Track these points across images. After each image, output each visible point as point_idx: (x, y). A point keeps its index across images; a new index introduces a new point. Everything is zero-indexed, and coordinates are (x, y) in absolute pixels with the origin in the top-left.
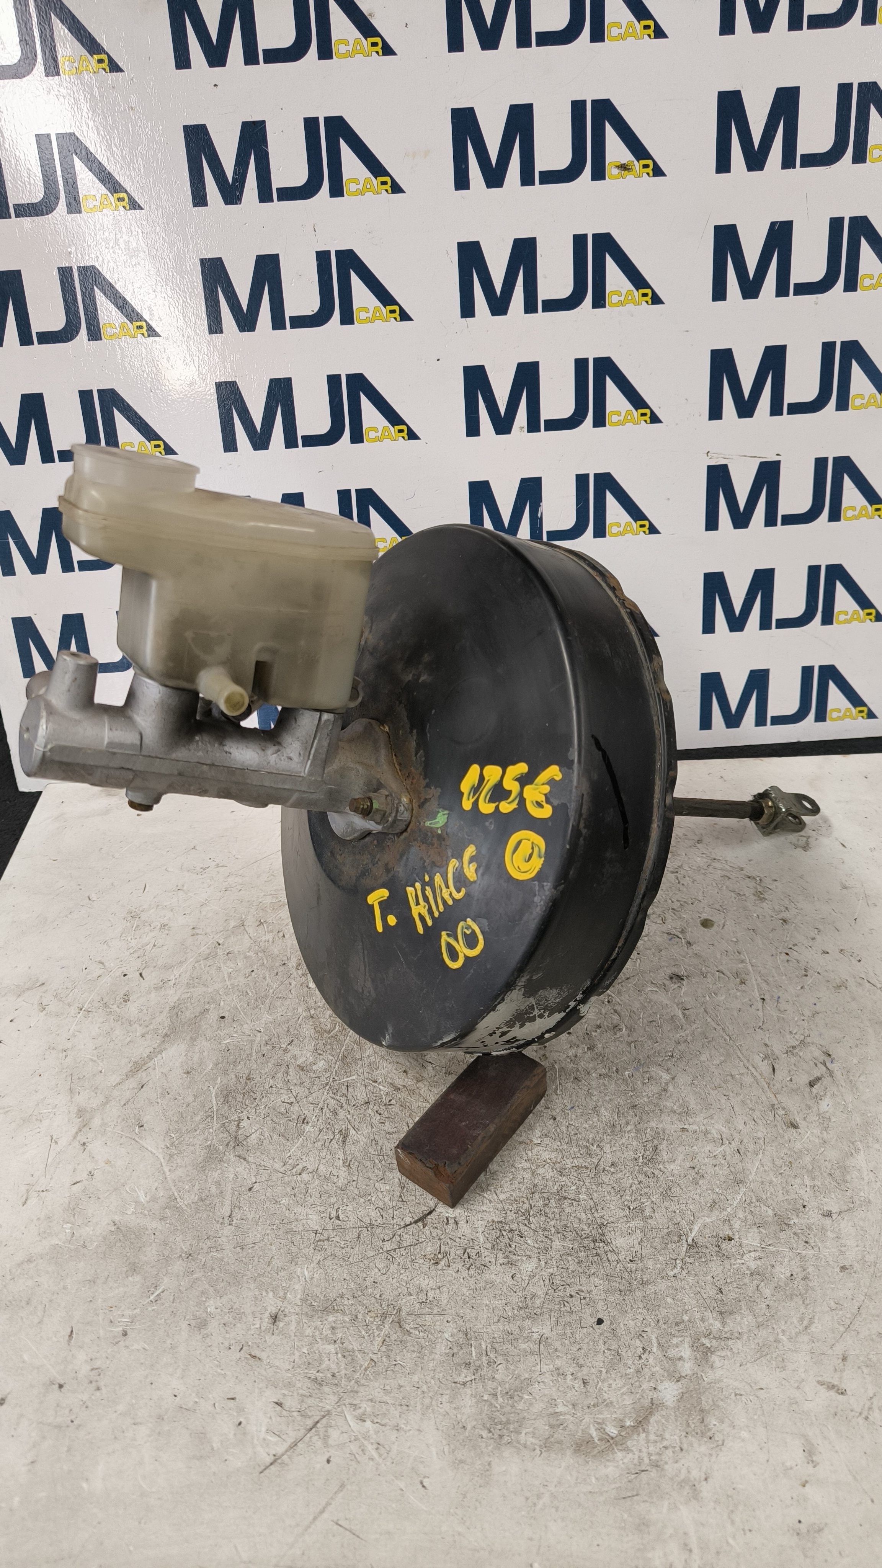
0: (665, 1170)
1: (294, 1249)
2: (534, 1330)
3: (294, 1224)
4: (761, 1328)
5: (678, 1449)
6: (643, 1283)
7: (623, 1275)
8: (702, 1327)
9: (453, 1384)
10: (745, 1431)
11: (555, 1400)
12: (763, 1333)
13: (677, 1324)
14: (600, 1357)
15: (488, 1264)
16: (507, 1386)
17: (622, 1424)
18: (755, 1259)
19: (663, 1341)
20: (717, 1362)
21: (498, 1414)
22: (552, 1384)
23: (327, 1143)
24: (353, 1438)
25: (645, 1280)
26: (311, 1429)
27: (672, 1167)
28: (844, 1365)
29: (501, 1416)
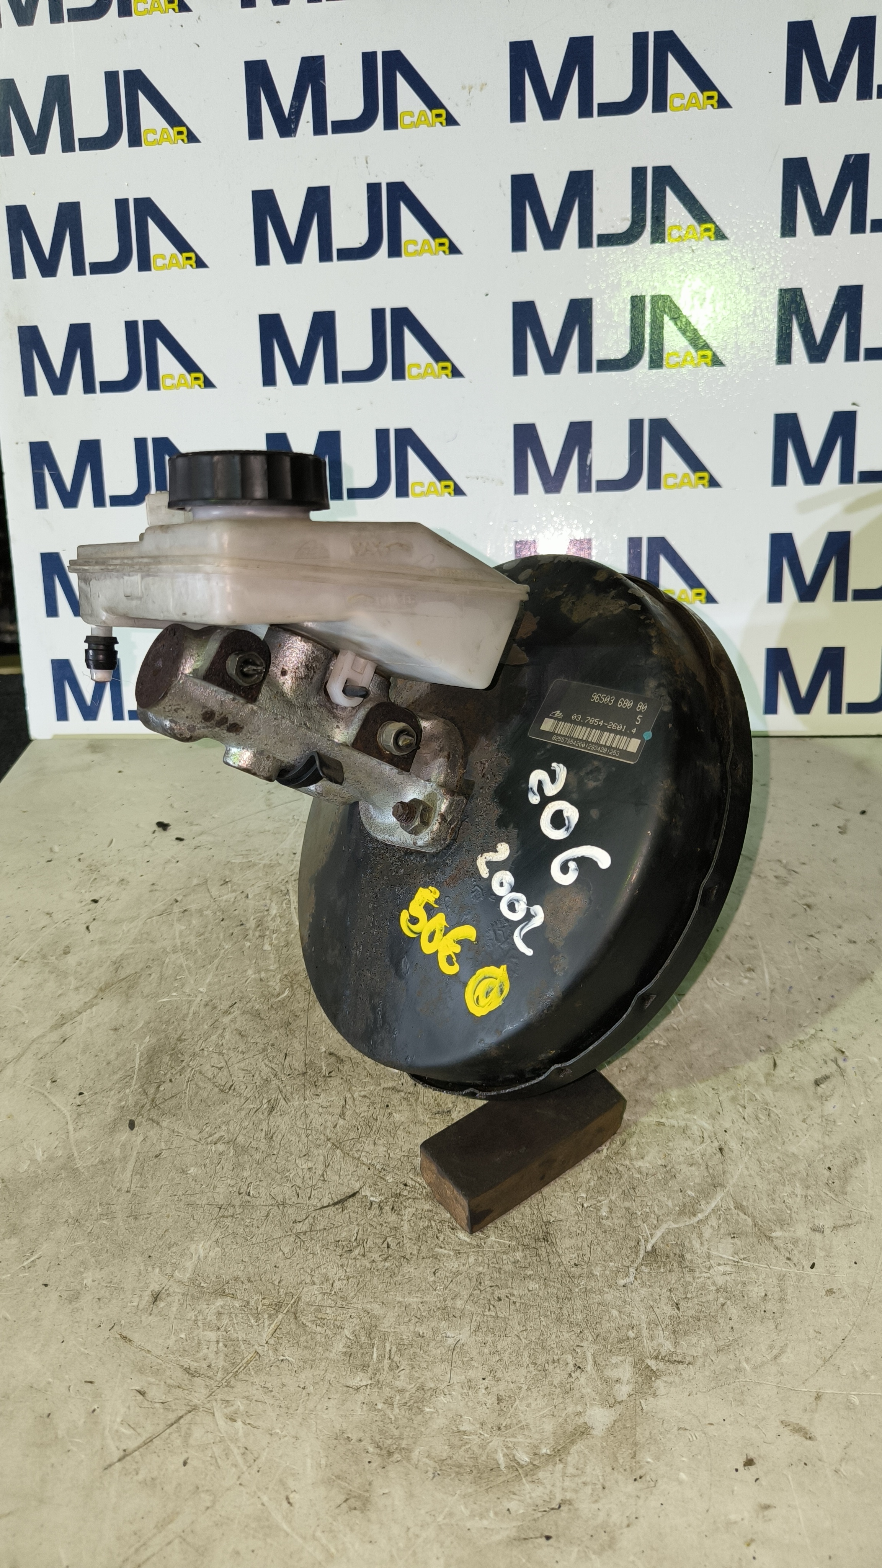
0: (631, 1166)
1: (193, 1224)
2: (449, 1334)
3: (198, 1196)
4: (720, 1354)
5: (599, 1487)
6: (586, 1291)
7: (564, 1281)
8: (649, 1346)
9: (345, 1389)
10: (684, 1472)
11: (461, 1417)
12: (723, 1358)
13: (620, 1341)
14: (524, 1371)
15: (408, 1256)
16: (407, 1395)
17: (536, 1451)
18: (724, 1274)
19: (599, 1359)
20: (662, 1388)
21: (391, 1426)
22: (460, 1397)
23: (252, 1113)
24: (218, 1438)
25: (589, 1288)
26: (172, 1424)
27: (639, 1163)
28: (817, 1404)
29: (394, 1430)
